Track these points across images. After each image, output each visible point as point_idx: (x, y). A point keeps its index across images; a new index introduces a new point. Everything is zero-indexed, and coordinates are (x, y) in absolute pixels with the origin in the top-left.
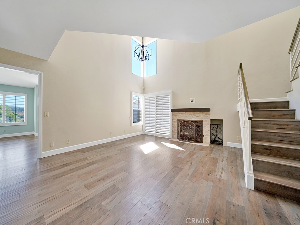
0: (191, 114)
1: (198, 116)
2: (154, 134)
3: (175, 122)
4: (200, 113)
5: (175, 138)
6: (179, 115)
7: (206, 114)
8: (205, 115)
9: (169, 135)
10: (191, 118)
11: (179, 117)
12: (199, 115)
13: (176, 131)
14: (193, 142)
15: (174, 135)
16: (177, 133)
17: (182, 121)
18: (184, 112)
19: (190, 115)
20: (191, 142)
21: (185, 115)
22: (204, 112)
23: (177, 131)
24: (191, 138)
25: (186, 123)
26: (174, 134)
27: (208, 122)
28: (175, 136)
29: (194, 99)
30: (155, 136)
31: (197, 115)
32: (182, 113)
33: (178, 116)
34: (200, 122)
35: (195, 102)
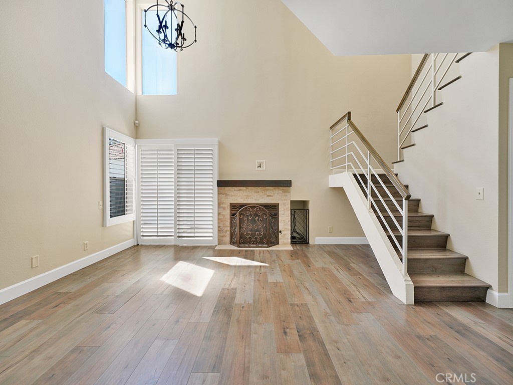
0: (258, 192)
1: (270, 196)
2: (172, 241)
3: (224, 208)
4: (275, 189)
5: (226, 244)
6: (233, 194)
7: (285, 192)
8: (284, 194)
9: (212, 238)
10: (259, 200)
11: (233, 198)
12: (272, 194)
13: (226, 229)
14: (264, 245)
15: (223, 236)
16: (229, 233)
17: (245, 206)
18: (244, 188)
19: (257, 194)
20: (261, 247)
21: (245, 194)
22: (281, 188)
23: (229, 229)
24: (261, 239)
25: (251, 210)
26: (222, 234)
27: (287, 206)
28: (224, 238)
29: (263, 162)
30: (175, 246)
31: (268, 193)
32: (240, 190)
33: (232, 196)
34: (275, 207)
35: (264, 168)
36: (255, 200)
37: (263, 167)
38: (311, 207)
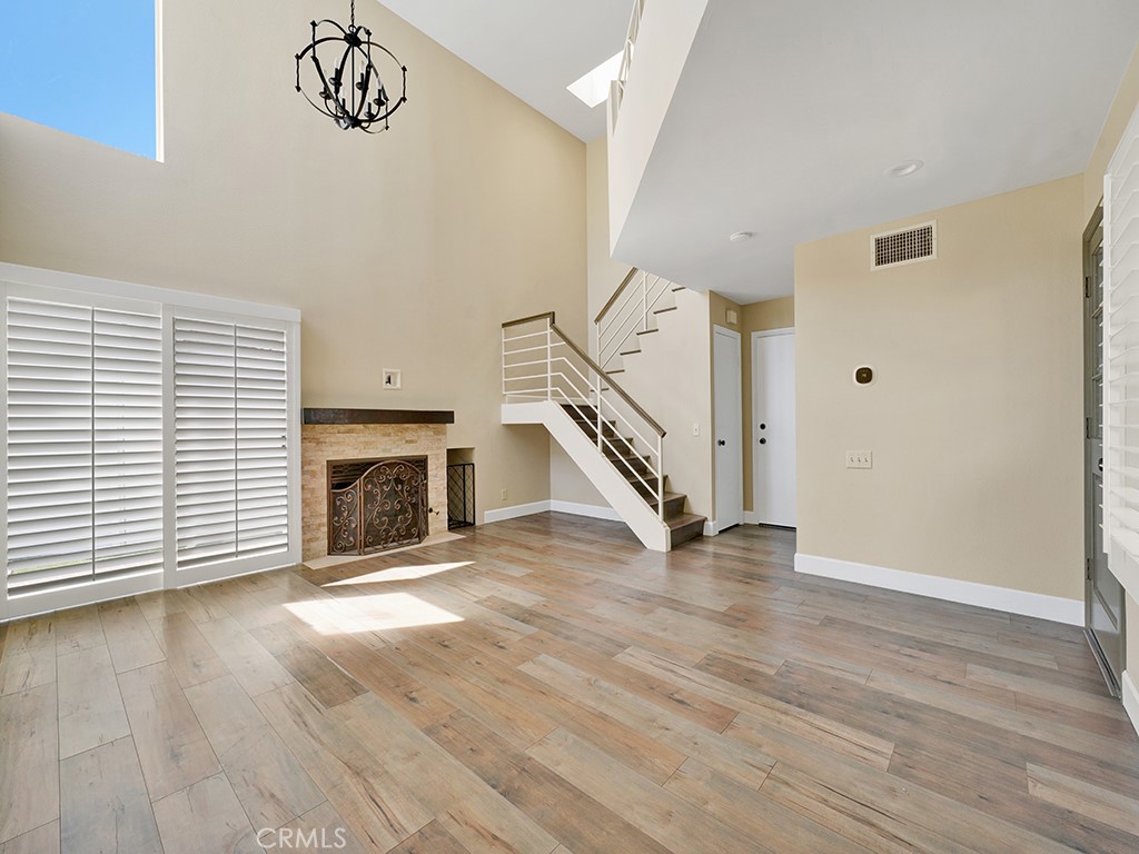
0: (389, 435)
1: (411, 442)
2: (157, 579)
4: (420, 427)
5: (318, 557)
6: (333, 440)
7: (437, 433)
8: (436, 437)
9: (285, 549)
10: (390, 451)
11: (335, 448)
12: (415, 438)
13: (318, 521)
14: (414, 540)
15: (310, 540)
16: (325, 529)
17: (373, 464)
18: (361, 426)
19: (387, 438)
20: (408, 544)
21: (363, 439)
22: (430, 425)
23: (325, 520)
24: (408, 529)
25: (388, 471)
26: (311, 536)
27: (441, 460)
28: (313, 545)
29: (395, 374)
30: (166, 592)
31: (408, 436)
32: (349, 431)
33: (331, 444)
34: (420, 464)
35: (399, 386)
36: (384, 451)
37: (395, 383)
38: (476, 459)
